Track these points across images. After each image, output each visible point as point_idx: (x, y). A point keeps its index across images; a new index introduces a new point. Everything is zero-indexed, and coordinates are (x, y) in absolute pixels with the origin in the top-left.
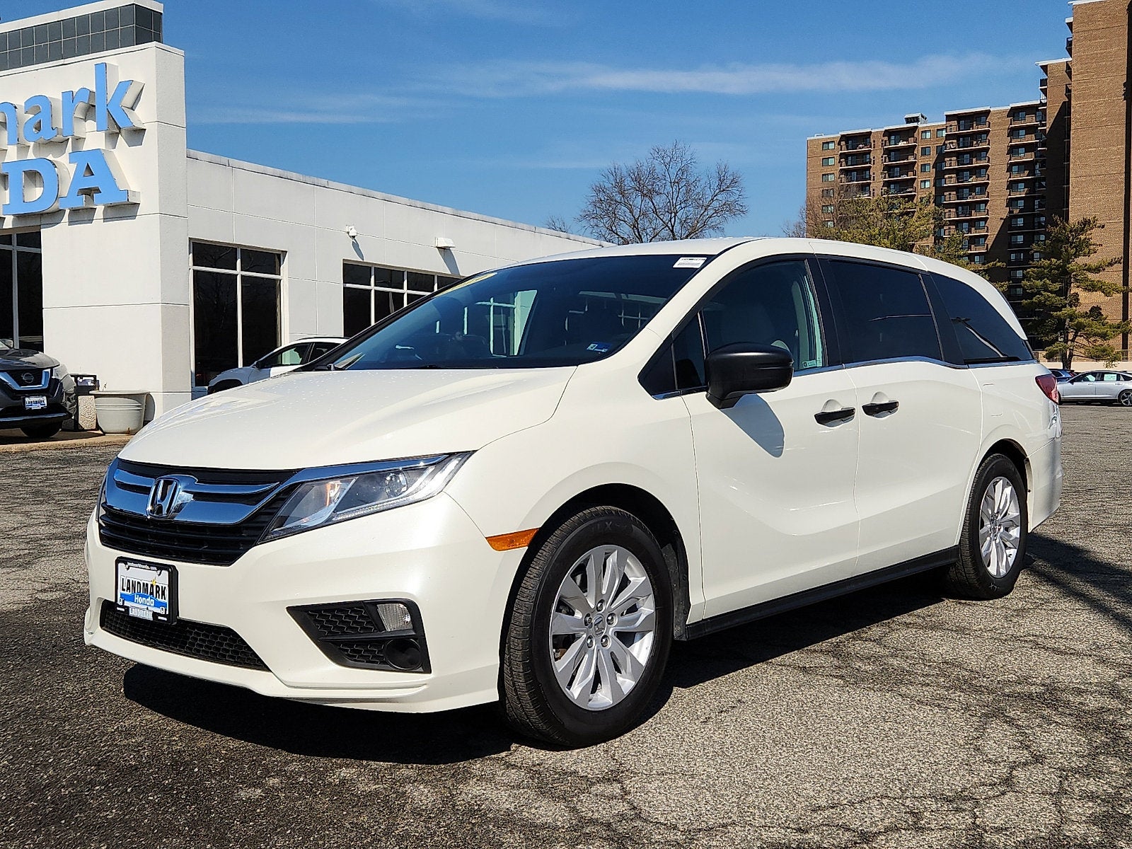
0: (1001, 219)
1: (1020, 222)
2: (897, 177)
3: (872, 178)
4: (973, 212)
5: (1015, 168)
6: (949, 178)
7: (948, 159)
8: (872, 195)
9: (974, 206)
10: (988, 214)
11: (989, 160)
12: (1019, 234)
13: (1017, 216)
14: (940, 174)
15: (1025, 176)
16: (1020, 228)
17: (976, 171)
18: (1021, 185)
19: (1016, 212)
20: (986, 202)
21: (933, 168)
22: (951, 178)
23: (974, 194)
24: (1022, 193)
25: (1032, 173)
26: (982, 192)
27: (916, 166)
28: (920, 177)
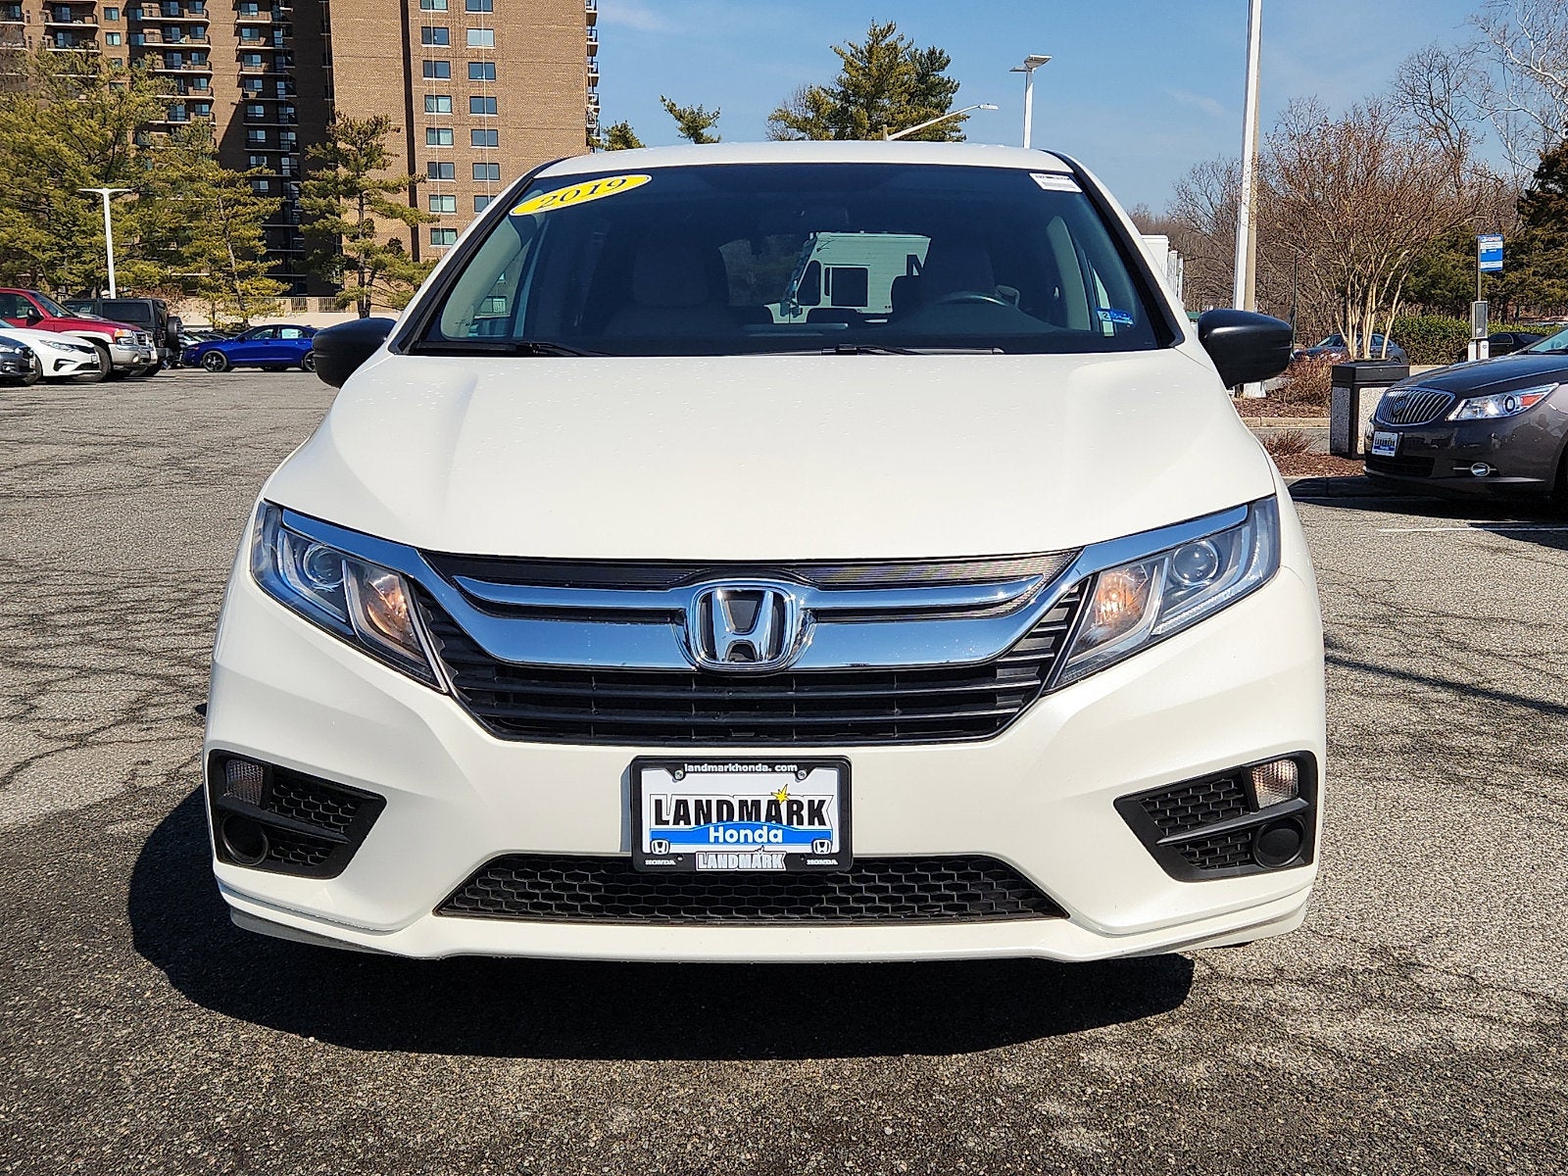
0: (232, 104)
1: (260, 110)
2: (66, 21)
3: (26, 19)
4: (190, 89)
5: (246, 32)
6: (150, 33)
7: (147, 5)
8: (28, 45)
9: (190, 80)
10: (212, 95)
11: (207, 14)
12: (260, 128)
13: (255, 103)
14: (135, 28)
15: (259, 44)
16: (259, 120)
17: (189, 28)
18: (257, 58)
19: (252, 95)
20: (208, 77)
21: (123, 15)
22: (154, 33)
23: (189, 62)
24: (258, 68)
25: (270, 41)
26: (202, 61)
27: (96, 8)
28: (104, 27)
